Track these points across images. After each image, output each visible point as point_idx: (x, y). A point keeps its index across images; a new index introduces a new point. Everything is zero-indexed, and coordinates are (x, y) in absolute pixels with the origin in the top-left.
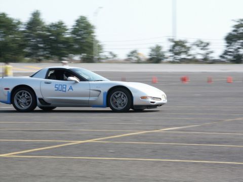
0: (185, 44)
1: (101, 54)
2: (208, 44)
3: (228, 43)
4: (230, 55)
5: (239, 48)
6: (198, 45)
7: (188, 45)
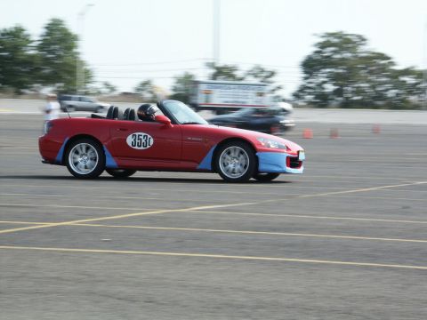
0: (235, 73)
1: (89, 85)
2: (272, 74)
3: (306, 72)
4: (310, 94)
5: (324, 82)
6: (256, 76)
7: (238, 74)
